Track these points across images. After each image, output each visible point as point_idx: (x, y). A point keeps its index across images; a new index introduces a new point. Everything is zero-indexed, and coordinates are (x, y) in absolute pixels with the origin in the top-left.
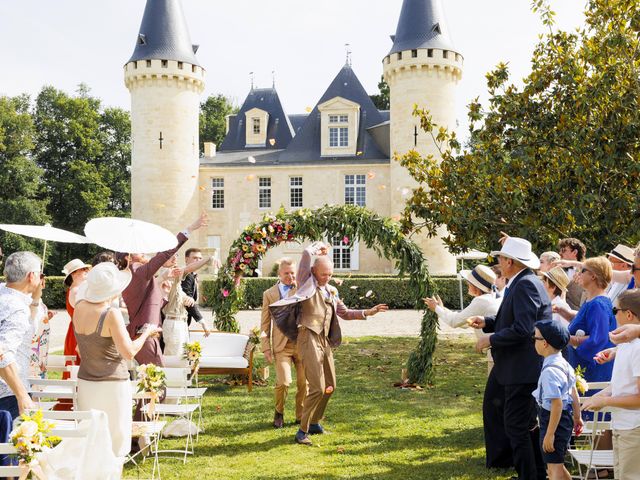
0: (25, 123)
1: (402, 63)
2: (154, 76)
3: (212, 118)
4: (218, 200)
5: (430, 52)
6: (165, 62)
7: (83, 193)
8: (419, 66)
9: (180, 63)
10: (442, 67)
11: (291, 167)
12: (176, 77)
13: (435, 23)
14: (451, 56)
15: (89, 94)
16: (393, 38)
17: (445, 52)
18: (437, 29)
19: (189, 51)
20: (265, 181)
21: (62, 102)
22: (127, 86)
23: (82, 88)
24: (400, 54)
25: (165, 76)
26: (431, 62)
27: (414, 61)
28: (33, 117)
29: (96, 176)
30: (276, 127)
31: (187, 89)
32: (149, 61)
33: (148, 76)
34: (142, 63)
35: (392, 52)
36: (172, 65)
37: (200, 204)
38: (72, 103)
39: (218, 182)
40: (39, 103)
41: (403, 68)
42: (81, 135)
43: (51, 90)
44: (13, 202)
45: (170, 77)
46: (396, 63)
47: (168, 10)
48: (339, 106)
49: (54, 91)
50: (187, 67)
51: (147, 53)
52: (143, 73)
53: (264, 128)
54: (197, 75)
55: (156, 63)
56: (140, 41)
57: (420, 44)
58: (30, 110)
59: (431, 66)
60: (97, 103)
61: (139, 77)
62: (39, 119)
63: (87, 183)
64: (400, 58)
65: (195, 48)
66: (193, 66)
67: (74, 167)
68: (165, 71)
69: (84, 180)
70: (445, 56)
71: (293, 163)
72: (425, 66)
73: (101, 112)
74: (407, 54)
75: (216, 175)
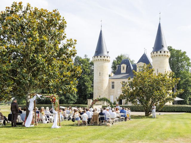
1: (154, 54)
2: (98, 60)
3: (119, 62)
4: (113, 87)
5: (161, 52)
6: (101, 56)
7: (85, 83)
8: (158, 55)
9: (104, 56)
10: (164, 55)
12: (103, 60)
13: (162, 44)
14: (166, 52)
15: (87, 57)
16: (153, 48)
17: (164, 52)
18: (163, 46)
25: (101, 60)
26: (161, 54)
27: (157, 54)
29: (88, 78)
30: (128, 68)
31: (106, 62)
32: (97, 56)
33: (97, 60)
35: (152, 52)
36: (102, 57)
37: (109, 88)
38: (83, 60)
39: (113, 83)
40: (75, 60)
41: (154, 56)
42: (85, 68)
45: (102, 60)
48: (141, 64)
49: (79, 57)
50: (106, 57)
53: (125, 69)
54: (108, 59)
55: (99, 57)
56: (96, 52)
57: (158, 50)
60: (89, 59)
61: (95, 60)
63: (86, 80)
64: (154, 53)
65: (108, 52)
66: (107, 57)
67: (83, 76)
68: (101, 58)
69: (85, 80)
72: (159, 55)
73: (90, 62)
75: (113, 81)
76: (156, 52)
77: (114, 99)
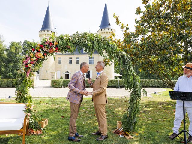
0: (20, 47)
1: (102, 32)
2: (45, 34)
4: (60, 63)
5: (108, 29)
6: (48, 31)
8: (106, 32)
9: (51, 31)
10: (111, 32)
11: (77, 55)
13: (109, 23)
14: (113, 30)
16: (100, 26)
17: (112, 29)
18: (110, 24)
19: (54, 29)
20: (71, 58)
21: (28, 43)
22: (39, 36)
23: (33, 40)
24: (101, 29)
26: (108, 31)
27: (105, 31)
28: (22, 46)
32: (44, 31)
34: (43, 31)
35: (100, 29)
37: (56, 63)
38: (31, 43)
40: (24, 44)
41: (102, 33)
43: (26, 41)
44: (17, 64)
45: (49, 34)
46: (100, 32)
47: (49, 20)
51: (44, 29)
52: (43, 33)
55: (46, 31)
56: (43, 27)
57: (106, 27)
58: (22, 45)
59: (108, 32)
60: (36, 43)
61: (42, 34)
62: (24, 47)
64: (101, 30)
65: (55, 29)
66: (55, 32)
68: (48, 33)
70: (112, 30)
71: (77, 54)
74: (103, 30)
75: (60, 57)
76: (104, 29)
77: (61, 74)
